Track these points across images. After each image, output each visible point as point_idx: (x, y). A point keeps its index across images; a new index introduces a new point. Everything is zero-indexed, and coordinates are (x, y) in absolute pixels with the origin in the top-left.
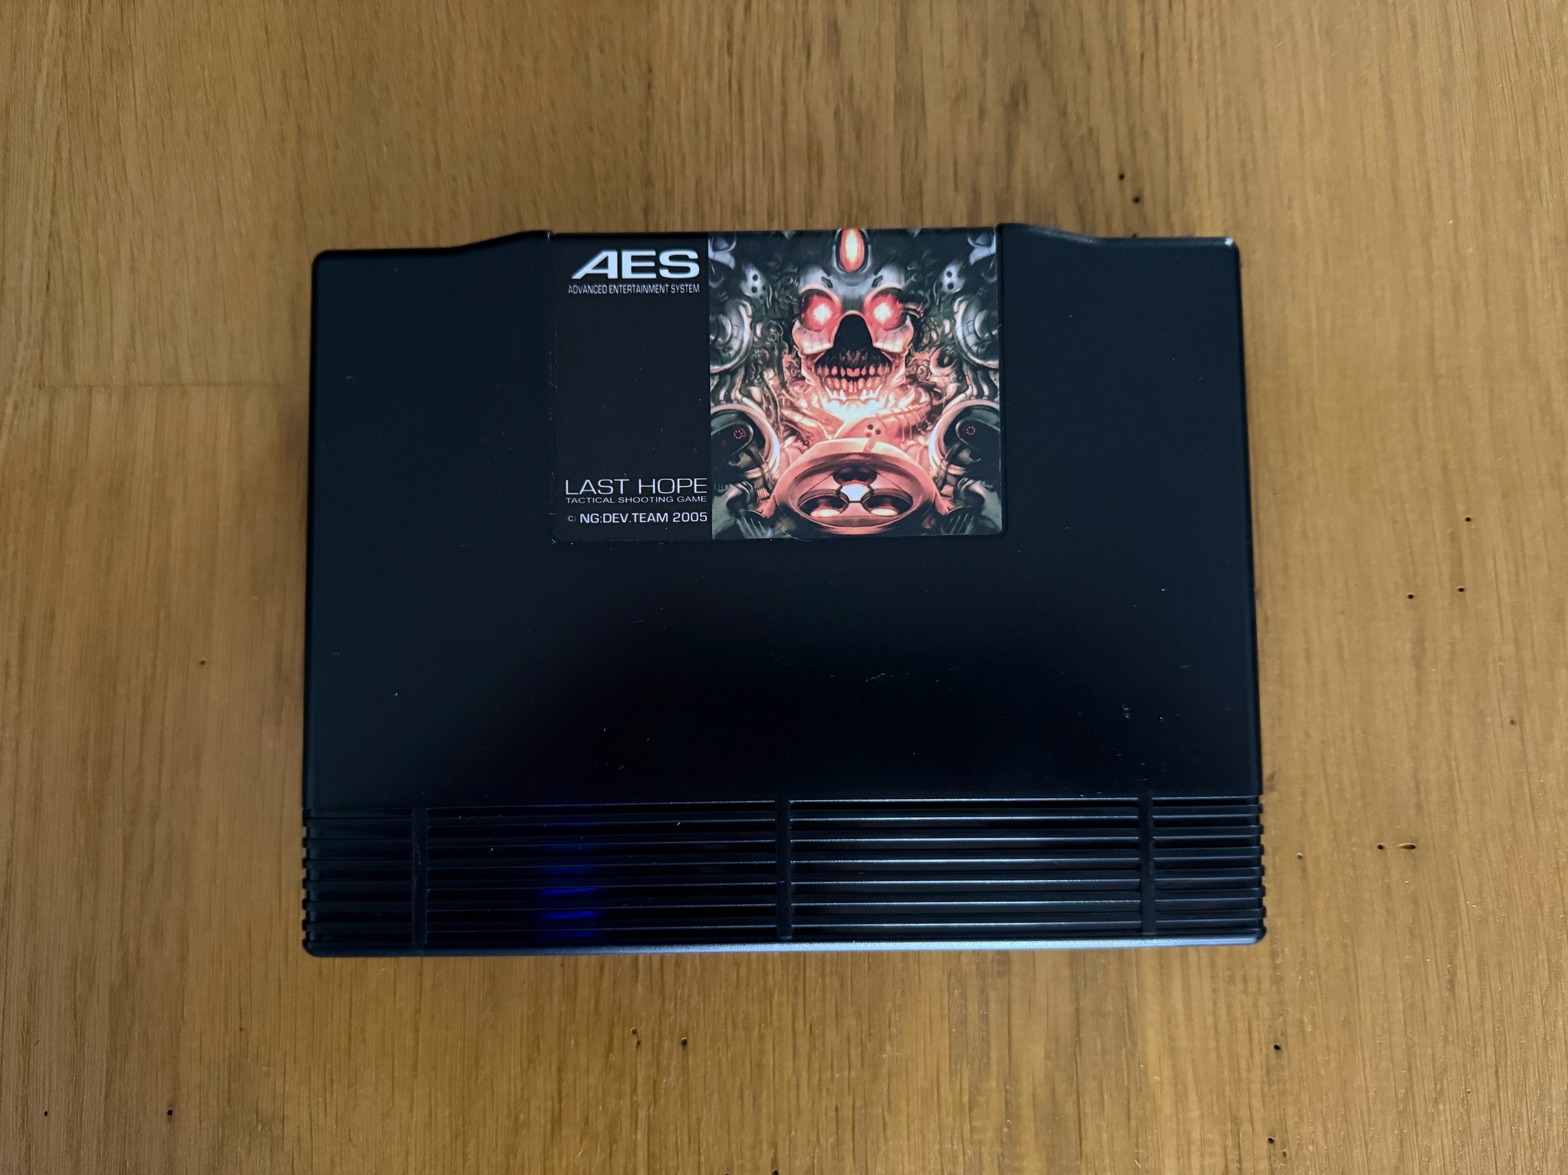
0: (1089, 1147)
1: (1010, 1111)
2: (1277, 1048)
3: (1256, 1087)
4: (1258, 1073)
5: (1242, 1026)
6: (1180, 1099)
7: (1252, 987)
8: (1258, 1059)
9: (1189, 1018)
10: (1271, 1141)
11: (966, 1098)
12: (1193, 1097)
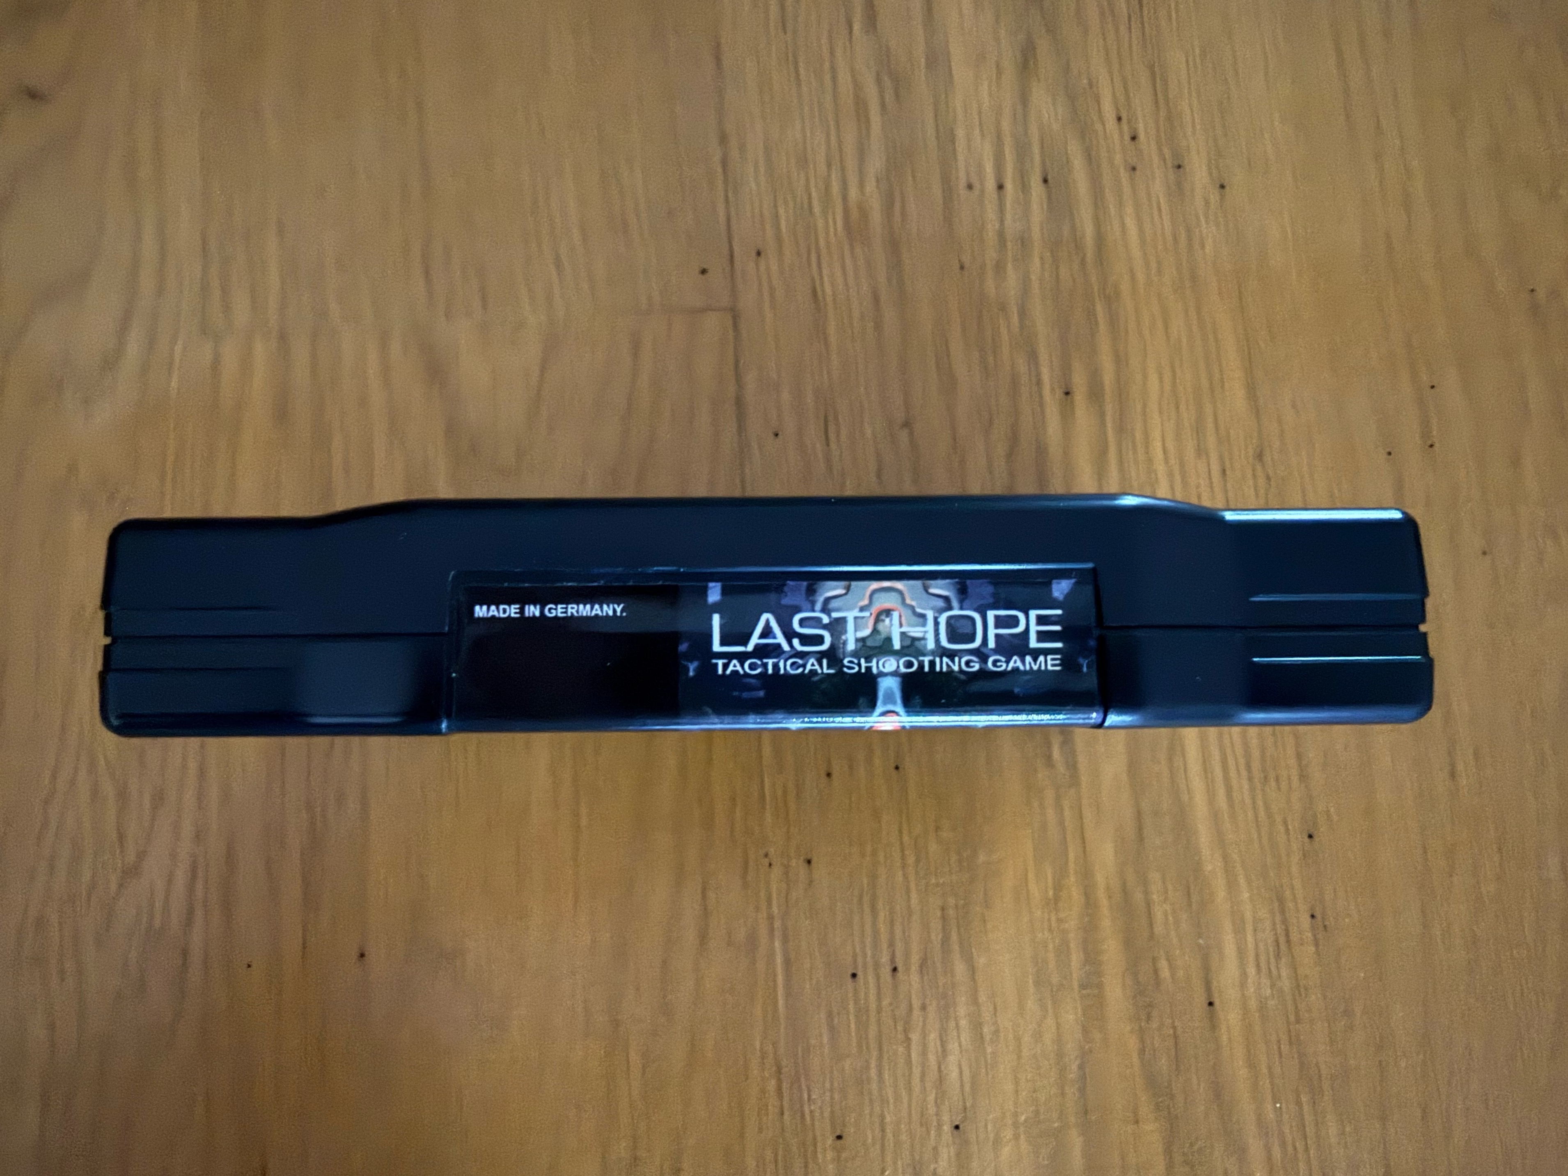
0: (1159, 929)
1: (1090, 903)
2: (1310, 836)
3: (1294, 870)
4: (1296, 858)
5: (1278, 819)
6: (1232, 885)
7: (1284, 785)
8: (1295, 846)
9: (1233, 816)
10: (1313, 916)
11: (1051, 893)
12: (1242, 880)
